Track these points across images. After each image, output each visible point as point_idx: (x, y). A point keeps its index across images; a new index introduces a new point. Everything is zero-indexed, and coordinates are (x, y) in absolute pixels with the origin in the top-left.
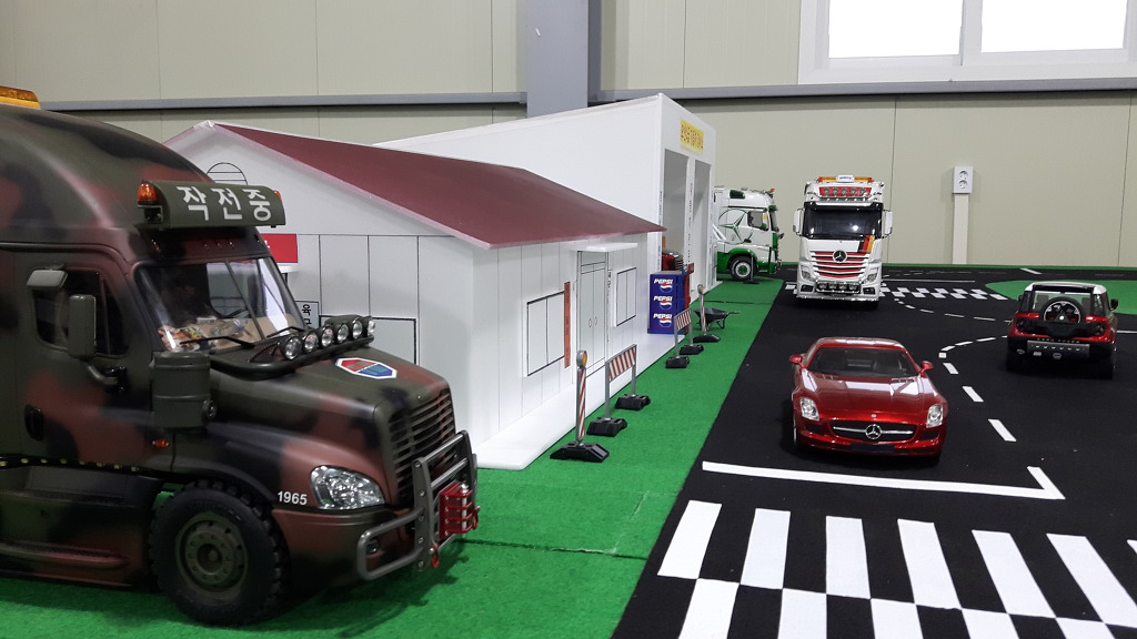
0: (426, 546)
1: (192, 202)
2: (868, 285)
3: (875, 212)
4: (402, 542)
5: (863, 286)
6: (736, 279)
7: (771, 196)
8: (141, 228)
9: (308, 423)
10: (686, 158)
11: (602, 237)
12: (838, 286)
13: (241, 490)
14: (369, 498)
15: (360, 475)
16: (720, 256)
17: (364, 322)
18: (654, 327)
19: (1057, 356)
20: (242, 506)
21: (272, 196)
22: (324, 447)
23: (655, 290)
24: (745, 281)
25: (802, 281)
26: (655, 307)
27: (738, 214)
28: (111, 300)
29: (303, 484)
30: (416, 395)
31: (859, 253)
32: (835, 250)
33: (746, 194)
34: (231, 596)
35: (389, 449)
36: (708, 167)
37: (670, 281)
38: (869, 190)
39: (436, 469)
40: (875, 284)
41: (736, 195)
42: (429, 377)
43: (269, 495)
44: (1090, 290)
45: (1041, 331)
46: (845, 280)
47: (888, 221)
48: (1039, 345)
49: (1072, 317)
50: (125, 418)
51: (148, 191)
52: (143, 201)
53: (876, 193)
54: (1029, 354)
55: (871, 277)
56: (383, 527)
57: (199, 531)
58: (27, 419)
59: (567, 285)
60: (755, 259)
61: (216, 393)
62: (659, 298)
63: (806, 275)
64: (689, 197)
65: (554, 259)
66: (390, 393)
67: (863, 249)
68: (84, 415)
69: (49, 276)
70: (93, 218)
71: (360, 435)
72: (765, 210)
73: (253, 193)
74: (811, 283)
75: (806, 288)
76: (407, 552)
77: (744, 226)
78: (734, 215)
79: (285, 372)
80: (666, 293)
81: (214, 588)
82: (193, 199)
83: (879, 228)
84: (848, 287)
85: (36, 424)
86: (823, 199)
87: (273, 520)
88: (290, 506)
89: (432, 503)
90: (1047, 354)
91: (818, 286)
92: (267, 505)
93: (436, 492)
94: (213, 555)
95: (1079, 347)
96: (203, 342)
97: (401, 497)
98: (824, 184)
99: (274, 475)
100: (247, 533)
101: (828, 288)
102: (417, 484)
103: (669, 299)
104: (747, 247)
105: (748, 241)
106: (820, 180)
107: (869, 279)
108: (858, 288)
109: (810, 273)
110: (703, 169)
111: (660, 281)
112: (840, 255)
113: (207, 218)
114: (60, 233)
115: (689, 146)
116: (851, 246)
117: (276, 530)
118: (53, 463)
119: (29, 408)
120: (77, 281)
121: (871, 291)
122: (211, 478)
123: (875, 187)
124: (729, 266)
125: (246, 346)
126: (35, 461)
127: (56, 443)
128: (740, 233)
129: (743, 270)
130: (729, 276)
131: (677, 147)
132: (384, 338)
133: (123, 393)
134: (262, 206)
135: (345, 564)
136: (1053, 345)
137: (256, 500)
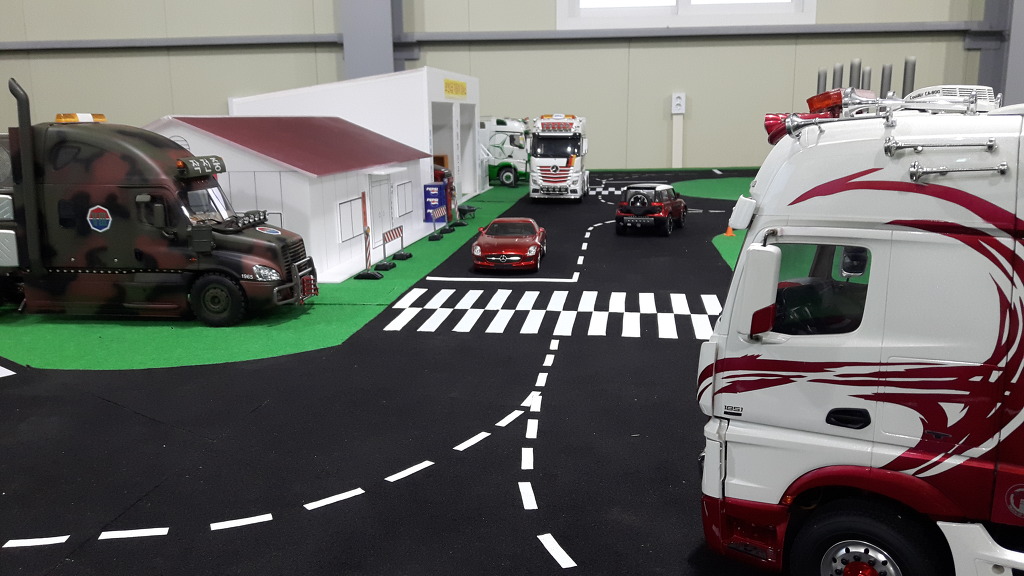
0: (298, 296)
2: (573, 187)
3: (576, 140)
4: (290, 293)
5: (570, 189)
6: (503, 184)
7: (525, 123)
8: (177, 177)
9: (250, 250)
10: (450, 106)
11: (386, 165)
12: (554, 189)
13: (227, 274)
14: (275, 277)
15: (271, 269)
16: (491, 167)
17: (264, 212)
18: (428, 218)
19: (639, 225)
20: (228, 281)
21: (219, 159)
22: (257, 258)
23: (427, 194)
24: (509, 186)
25: (533, 186)
26: (427, 205)
27: (502, 137)
28: (169, 206)
29: (251, 272)
30: (290, 240)
31: (567, 167)
32: (551, 165)
33: (508, 122)
34: (225, 315)
35: (282, 261)
36: (472, 107)
37: (436, 189)
38: (572, 124)
39: (300, 268)
40: (578, 187)
41: (500, 123)
42: (294, 235)
43: (238, 276)
44: (654, 188)
45: (628, 212)
46: (558, 185)
47: (585, 145)
48: (629, 219)
49: (643, 203)
50: (176, 252)
51: (181, 164)
52: (179, 167)
53: (577, 127)
54: (625, 225)
55: (574, 183)
56: (282, 287)
57: (211, 291)
58: (136, 253)
59: (364, 194)
60: (515, 169)
61: (214, 239)
62: (430, 200)
63: (535, 182)
64: (456, 129)
65: (355, 180)
66: (279, 239)
67: (569, 164)
68: (161, 251)
69: (144, 198)
70: (157, 174)
71: (270, 254)
72: (521, 134)
73: (214, 159)
74: (538, 187)
75: (535, 191)
76: (292, 297)
77: (507, 145)
78: (500, 138)
79: (238, 232)
80: (434, 196)
81: (218, 313)
82: (195, 166)
83: (579, 148)
84: (560, 189)
85: (139, 255)
86: (543, 131)
87: (240, 285)
88: (247, 279)
89: (300, 281)
90: (634, 224)
91: (542, 189)
92: (237, 280)
93: (301, 277)
94: (216, 300)
95: (649, 219)
96: (203, 221)
97: (287, 277)
98: (546, 121)
99: (241, 268)
100: (230, 291)
101: (548, 190)
102: (293, 273)
103: (437, 200)
104: (511, 161)
105: (510, 156)
106: (542, 118)
107: (575, 182)
108: (566, 190)
109: (537, 181)
110: (468, 110)
111: (430, 189)
112: (555, 168)
113: (201, 172)
114: (146, 180)
115: (451, 95)
116: (562, 162)
117: (241, 288)
118: (145, 271)
119: (135, 250)
120: (154, 199)
121: (574, 191)
122: (214, 271)
123: (576, 123)
124: (498, 175)
125: (219, 223)
126: (137, 271)
127: (147, 262)
128: (506, 151)
129: (508, 178)
130: (498, 182)
131: (442, 98)
132: (272, 220)
133: (176, 242)
134: (217, 165)
135: (269, 300)
136: (636, 219)
137: (233, 278)
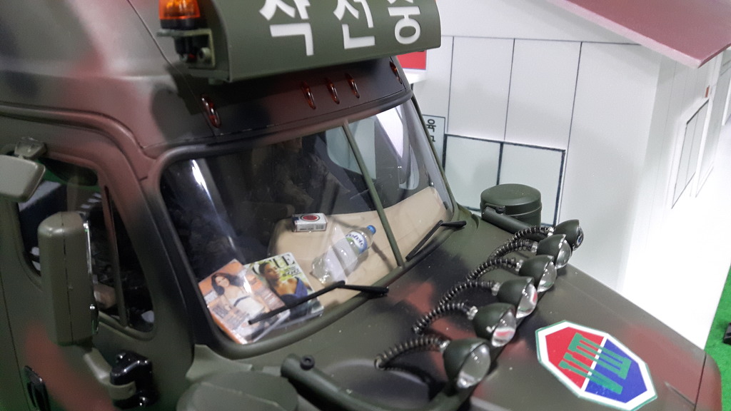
1: (280, 18)
113: (310, 51)
134: (408, 15)
